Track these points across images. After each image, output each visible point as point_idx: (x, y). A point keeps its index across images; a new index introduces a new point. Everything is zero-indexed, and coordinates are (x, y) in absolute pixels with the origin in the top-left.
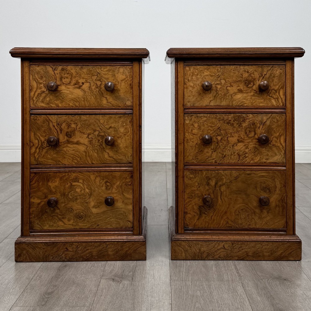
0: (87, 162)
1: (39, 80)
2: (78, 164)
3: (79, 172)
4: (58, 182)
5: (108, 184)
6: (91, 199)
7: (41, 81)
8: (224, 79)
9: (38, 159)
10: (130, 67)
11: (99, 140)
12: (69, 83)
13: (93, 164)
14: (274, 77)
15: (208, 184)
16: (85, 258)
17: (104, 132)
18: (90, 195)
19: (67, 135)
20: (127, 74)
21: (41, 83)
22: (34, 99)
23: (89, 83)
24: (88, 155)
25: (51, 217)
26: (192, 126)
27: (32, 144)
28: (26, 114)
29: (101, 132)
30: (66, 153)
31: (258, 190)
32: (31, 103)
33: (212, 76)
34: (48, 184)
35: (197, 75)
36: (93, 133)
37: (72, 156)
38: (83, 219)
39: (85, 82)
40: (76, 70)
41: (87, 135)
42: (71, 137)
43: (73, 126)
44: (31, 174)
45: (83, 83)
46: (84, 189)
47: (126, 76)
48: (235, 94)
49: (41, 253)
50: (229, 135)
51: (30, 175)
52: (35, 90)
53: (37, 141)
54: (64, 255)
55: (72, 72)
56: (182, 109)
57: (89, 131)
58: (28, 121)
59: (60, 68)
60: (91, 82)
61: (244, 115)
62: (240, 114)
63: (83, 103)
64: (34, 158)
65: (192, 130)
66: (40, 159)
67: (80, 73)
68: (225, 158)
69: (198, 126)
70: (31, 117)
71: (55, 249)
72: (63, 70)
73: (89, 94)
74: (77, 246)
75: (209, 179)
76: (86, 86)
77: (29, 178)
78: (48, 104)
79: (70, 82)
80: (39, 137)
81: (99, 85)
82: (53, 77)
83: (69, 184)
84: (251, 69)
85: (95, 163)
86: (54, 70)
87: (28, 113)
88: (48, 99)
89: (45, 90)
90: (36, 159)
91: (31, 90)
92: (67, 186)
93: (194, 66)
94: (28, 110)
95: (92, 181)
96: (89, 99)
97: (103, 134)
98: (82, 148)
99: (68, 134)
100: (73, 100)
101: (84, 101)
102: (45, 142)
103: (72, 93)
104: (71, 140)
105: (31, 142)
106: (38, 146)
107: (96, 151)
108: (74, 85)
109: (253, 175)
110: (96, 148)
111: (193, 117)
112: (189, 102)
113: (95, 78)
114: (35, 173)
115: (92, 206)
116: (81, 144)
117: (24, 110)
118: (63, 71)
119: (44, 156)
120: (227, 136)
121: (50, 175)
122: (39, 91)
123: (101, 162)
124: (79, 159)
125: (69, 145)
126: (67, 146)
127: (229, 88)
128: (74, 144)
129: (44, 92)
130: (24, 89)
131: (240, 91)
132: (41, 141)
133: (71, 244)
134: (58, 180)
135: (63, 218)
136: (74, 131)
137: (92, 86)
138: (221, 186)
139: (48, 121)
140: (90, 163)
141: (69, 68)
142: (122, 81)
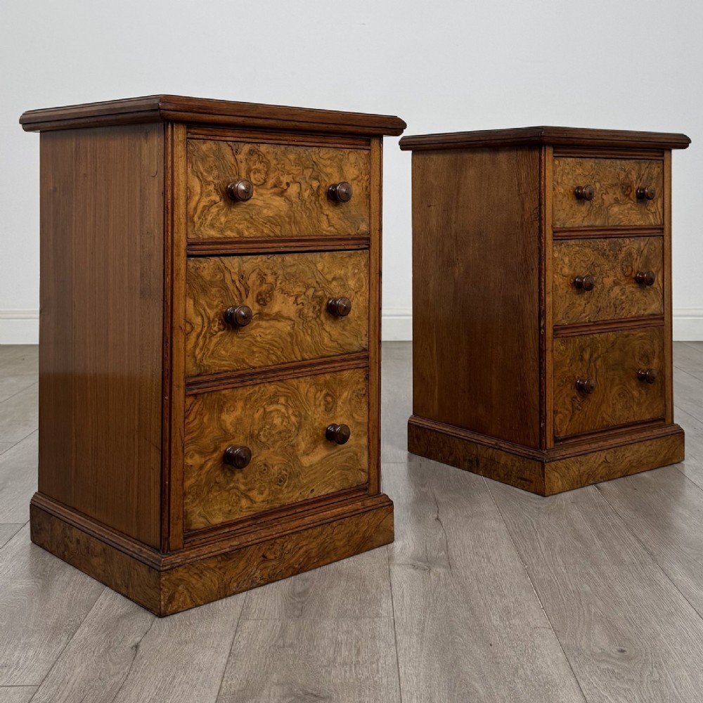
0: (293, 356)
1: (205, 174)
2: (278, 364)
3: (279, 380)
4: (240, 410)
5: (329, 399)
6: (300, 437)
7: (210, 178)
8: (599, 182)
9: (201, 360)
10: (366, 152)
11: (314, 307)
12: (264, 183)
13: (304, 360)
14: (652, 179)
15: (582, 359)
16: (297, 566)
17: (323, 289)
18: (299, 427)
19: (258, 301)
20: (362, 165)
21: (208, 183)
22: (196, 219)
23: (298, 185)
24: (296, 341)
25: (227, 493)
26: (561, 262)
27: (188, 328)
28: (179, 255)
29: (319, 289)
30: (256, 341)
31: (637, 360)
32: (189, 230)
33: (585, 176)
34: (220, 418)
35: (568, 174)
36: (304, 293)
37: (268, 346)
38: (285, 484)
39: (291, 182)
40: (276, 154)
41: (293, 298)
42: (266, 305)
43: (270, 279)
44: (187, 399)
45: (288, 184)
46: (288, 417)
47: (359, 170)
48: (611, 205)
49: (215, 579)
50: (604, 275)
51: (185, 402)
52: (196, 198)
53: (199, 319)
54: (259, 571)
55: (269, 158)
56: (551, 232)
57: (298, 289)
58: (183, 272)
59: (246, 148)
60: (303, 182)
61: (620, 240)
62: (616, 239)
63: (288, 227)
64: (193, 360)
65: (561, 269)
66: (205, 362)
67: (282, 162)
68: (600, 313)
69: (569, 261)
70: (189, 263)
71: (242, 564)
72: (251, 152)
73: (299, 208)
74: (283, 546)
75: (582, 349)
76: (293, 190)
77: (183, 409)
78: (222, 231)
79: (265, 181)
80: (204, 310)
81: (315, 189)
82: (233, 168)
83: (261, 411)
84: (628, 164)
85: (307, 357)
86: (236, 152)
87: (183, 253)
88: (223, 219)
89: (217, 199)
90: (198, 362)
91: (188, 199)
92: (257, 415)
93: (563, 158)
94: (183, 245)
95: (301, 397)
96: (298, 219)
97: (320, 293)
98: (285, 327)
99: (260, 297)
100: (269, 221)
101: (289, 223)
102: (217, 319)
103: (268, 206)
104: (266, 310)
105: (188, 322)
106: (202, 331)
107: (309, 331)
108: (272, 188)
109: (631, 337)
110: (310, 324)
111: (563, 246)
112: (558, 220)
113: (308, 173)
114: (195, 395)
115: (301, 451)
116: (283, 317)
117: (175, 247)
118: (252, 155)
119: (212, 354)
120: (602, 276)
121: (224, 395)
122: (205, 201)
123: (317, 354)
124: (279, 353)
125: (261, 322)
126: (258, 326)
127: (604, 197)
128: (271, 319)
129: (215, 203)
130: (175, 196)
131: (617, 201)
132: (209, 318)
133: (271, 545)
134: (240, 404)
135: (249, 490)
136: (270, 292)
137: (303, 190)
138: (596, 359)
139: (222, 272)
140: (300, 359)
141: (263, 148)
142: (353, 180)
